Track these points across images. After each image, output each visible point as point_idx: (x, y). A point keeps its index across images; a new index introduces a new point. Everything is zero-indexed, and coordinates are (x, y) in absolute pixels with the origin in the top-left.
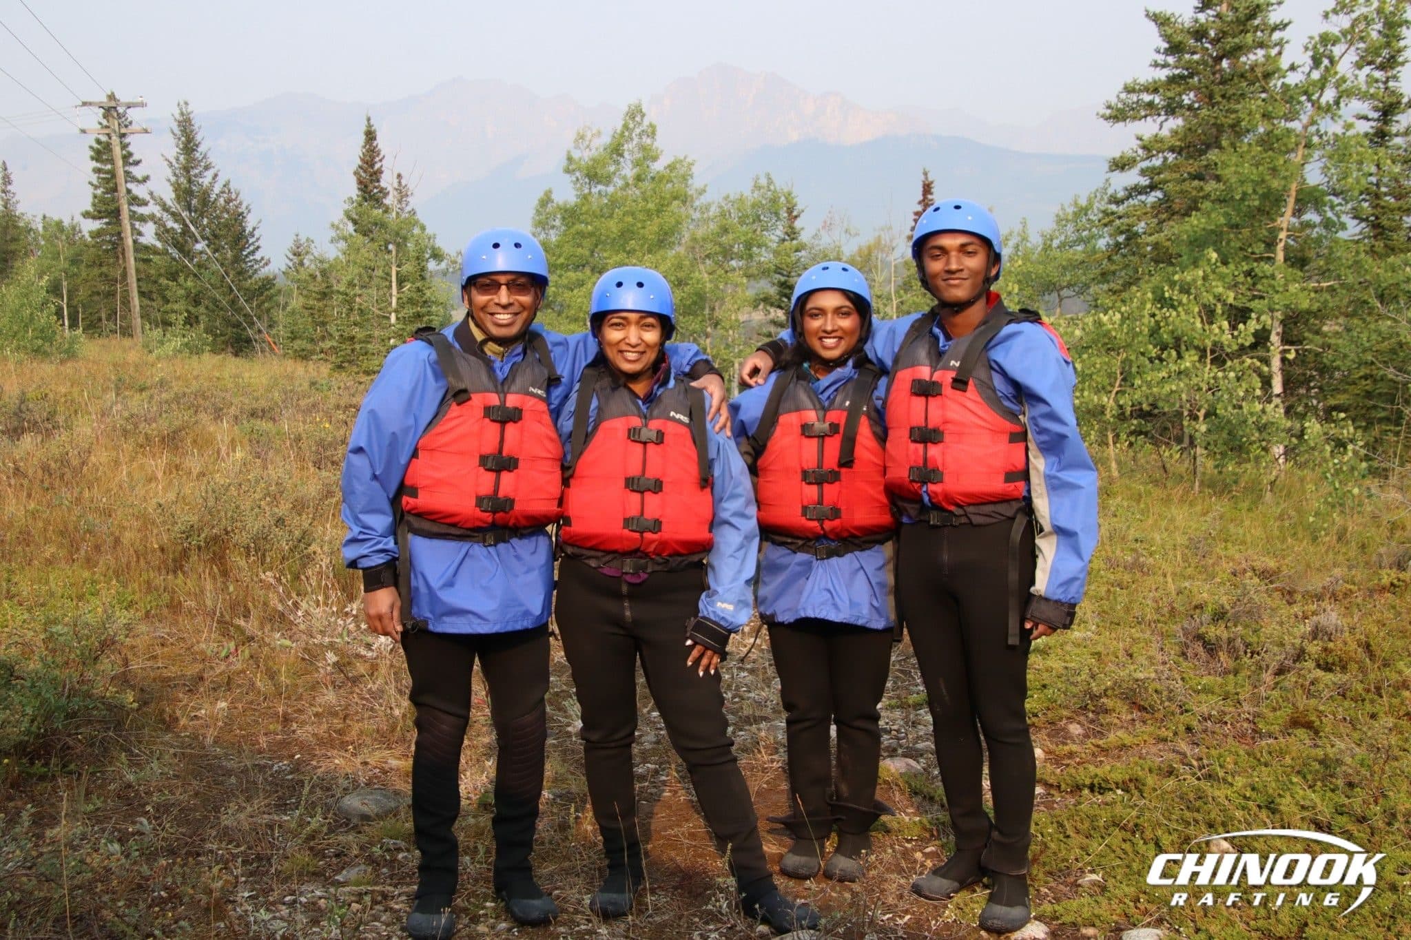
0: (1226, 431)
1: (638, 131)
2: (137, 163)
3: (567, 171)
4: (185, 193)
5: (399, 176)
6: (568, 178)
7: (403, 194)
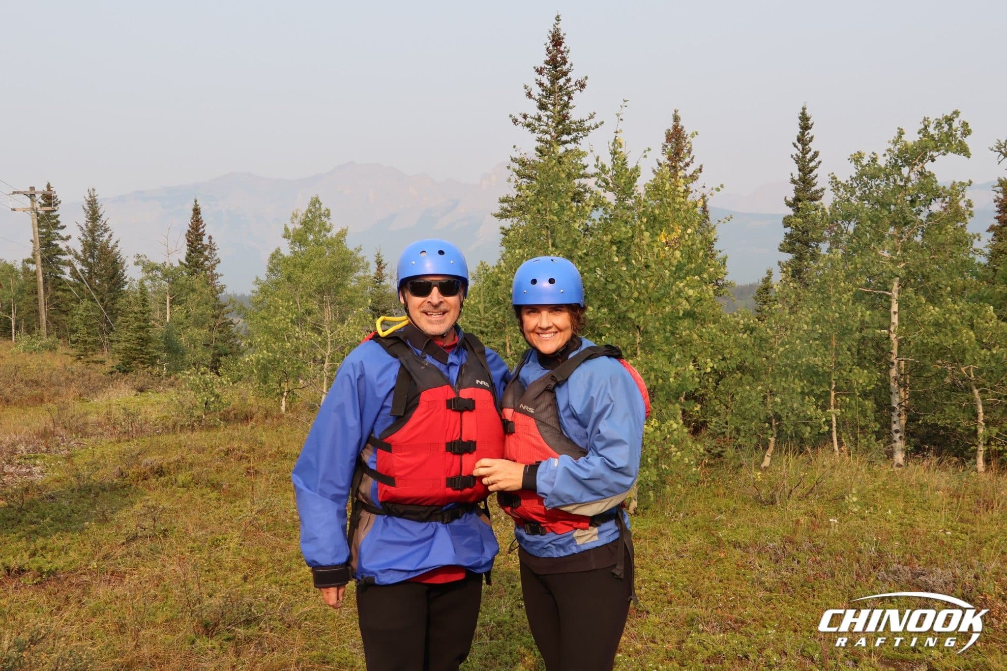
2: (63, 227)
5: (210, 237)
7: (212, 250)
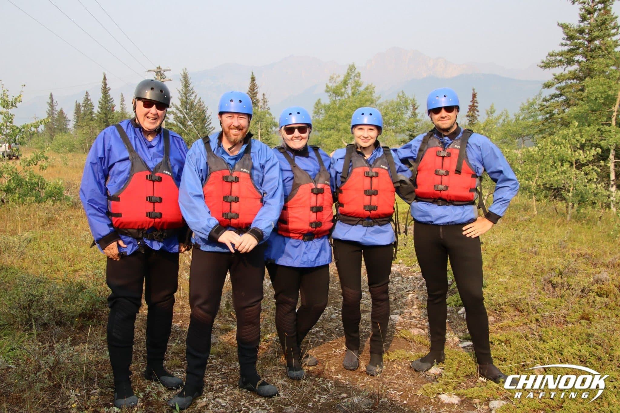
0: (580, 196)
1: (353, 75)
3: (327, 91)
4: (184, 103)
6: (327, 94)
7: (265, 102)
